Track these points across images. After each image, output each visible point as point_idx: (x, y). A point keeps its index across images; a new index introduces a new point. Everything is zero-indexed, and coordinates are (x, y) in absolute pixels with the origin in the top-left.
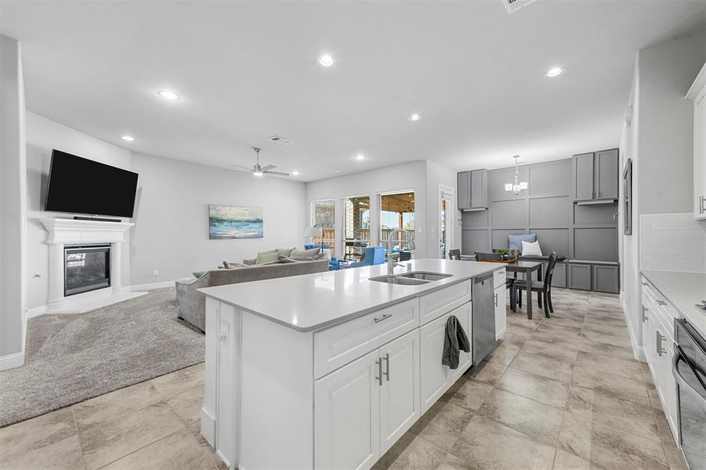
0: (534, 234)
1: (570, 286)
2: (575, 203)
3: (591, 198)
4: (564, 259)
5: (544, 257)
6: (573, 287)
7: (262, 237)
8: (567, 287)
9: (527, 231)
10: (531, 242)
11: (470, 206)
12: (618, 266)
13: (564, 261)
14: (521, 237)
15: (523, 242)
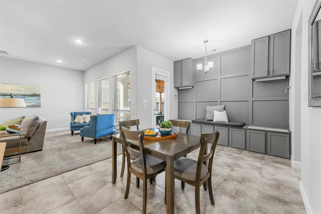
0: (224, 105)
1: (248, 149)
2: (254, 80)
3: (266, 75)
4: (244, 125)
5: (229, 123)
6: (250, 149)
7: (40, 106)
8: (245, 149)
9: (219, 103)
10: (220, 111)
11: (181, 85)
12: (290, 134)
13: (245, 127)
14: (214, 107)
15: (215, 111)
